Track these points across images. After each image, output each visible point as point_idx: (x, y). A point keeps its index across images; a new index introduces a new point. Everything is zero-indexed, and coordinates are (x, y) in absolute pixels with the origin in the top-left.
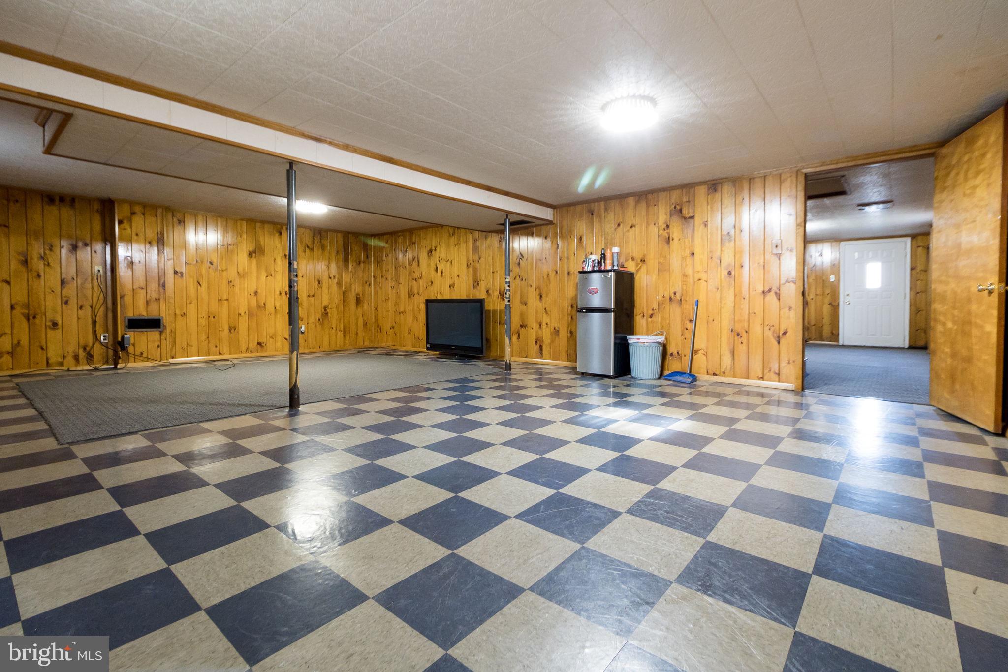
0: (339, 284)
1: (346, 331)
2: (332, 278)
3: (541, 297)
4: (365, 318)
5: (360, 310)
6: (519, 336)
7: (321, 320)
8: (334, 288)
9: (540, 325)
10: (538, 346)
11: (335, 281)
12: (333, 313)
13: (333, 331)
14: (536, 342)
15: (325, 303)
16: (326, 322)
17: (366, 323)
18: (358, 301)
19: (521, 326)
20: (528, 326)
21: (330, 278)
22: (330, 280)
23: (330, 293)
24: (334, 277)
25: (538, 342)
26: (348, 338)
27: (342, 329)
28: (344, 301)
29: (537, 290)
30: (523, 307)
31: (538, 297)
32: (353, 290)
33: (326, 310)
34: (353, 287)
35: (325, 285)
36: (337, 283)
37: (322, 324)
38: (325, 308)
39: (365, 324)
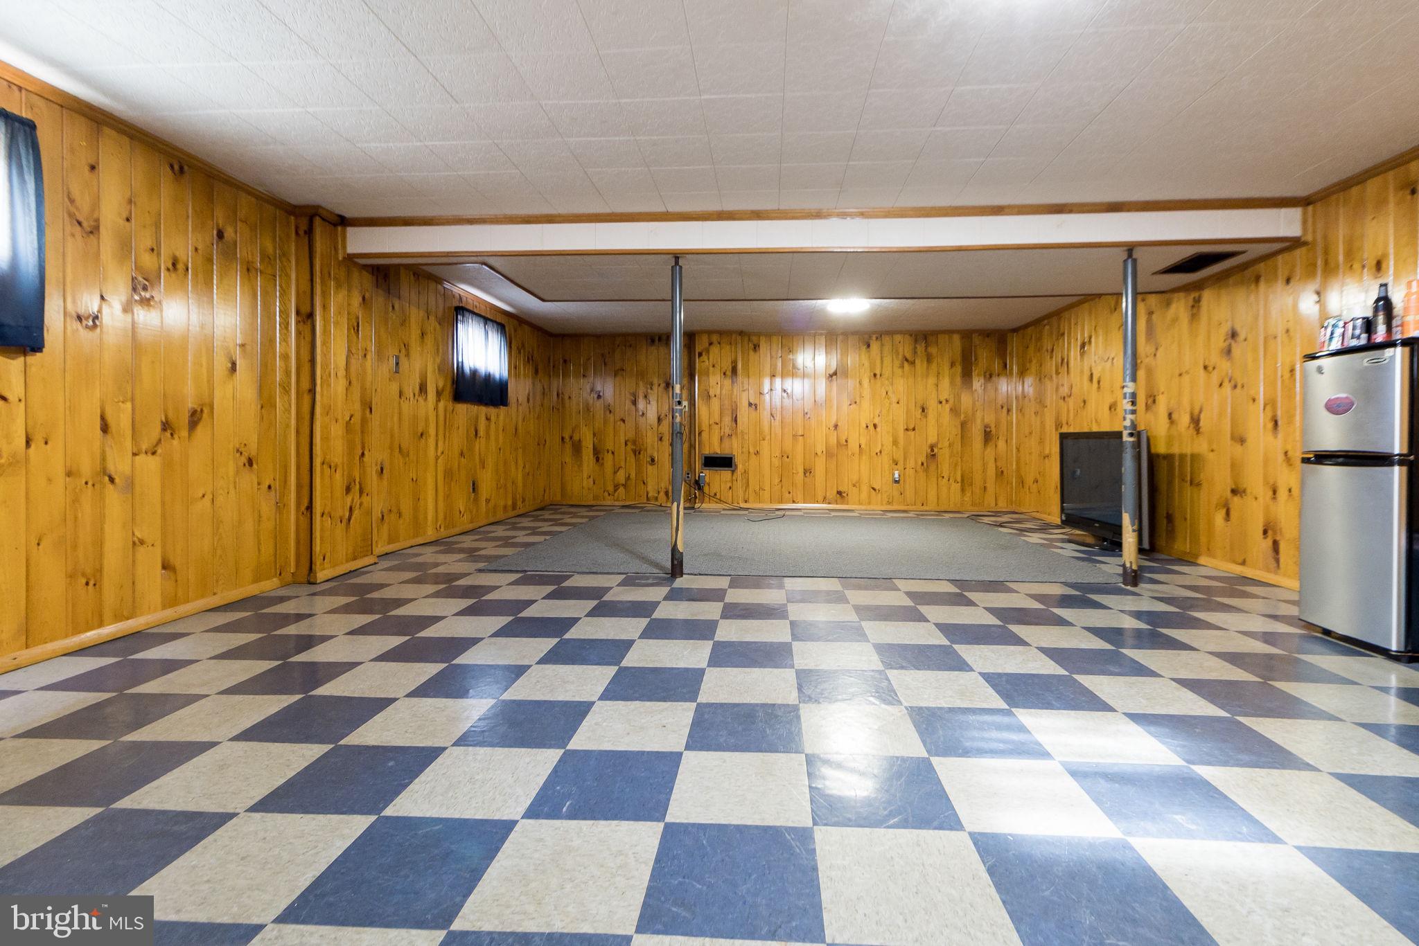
0: (955, 411)
1: (965, 483)
2: (944, 402)
3: (1276, 423)
4: (999, 464)
5: (990, 451)
6: (1228, 513)
7: (925, 464)
8: (946, 417)
9: (1275, 492)
10: (1269, 542)
11: (947, 407)
12: (944, 454)
13: (945, 480)
14: (1265, 532)
15: (932, 439)
16: (933, 467)
17: (1002, 472)
18: (988, 436)
19: (1234, 492)
20: (1248, 491)
21: (941, 403)
22: (940, 406)
23: (939, 426)
24: (947, 401)
25: (1270, 533)
26: (968, 494)
27: (959, 479)
28: (962, 437)
29: (1268, 408)
30: (1238, 449)
31: (1270, 425)
32: (979, 421)
33: (932, 450)
34: (979, 414)
35: (932, 413)
36: (951, 409)
37: (926, 470)
38: (932, 448)
39: (1000, 474)
